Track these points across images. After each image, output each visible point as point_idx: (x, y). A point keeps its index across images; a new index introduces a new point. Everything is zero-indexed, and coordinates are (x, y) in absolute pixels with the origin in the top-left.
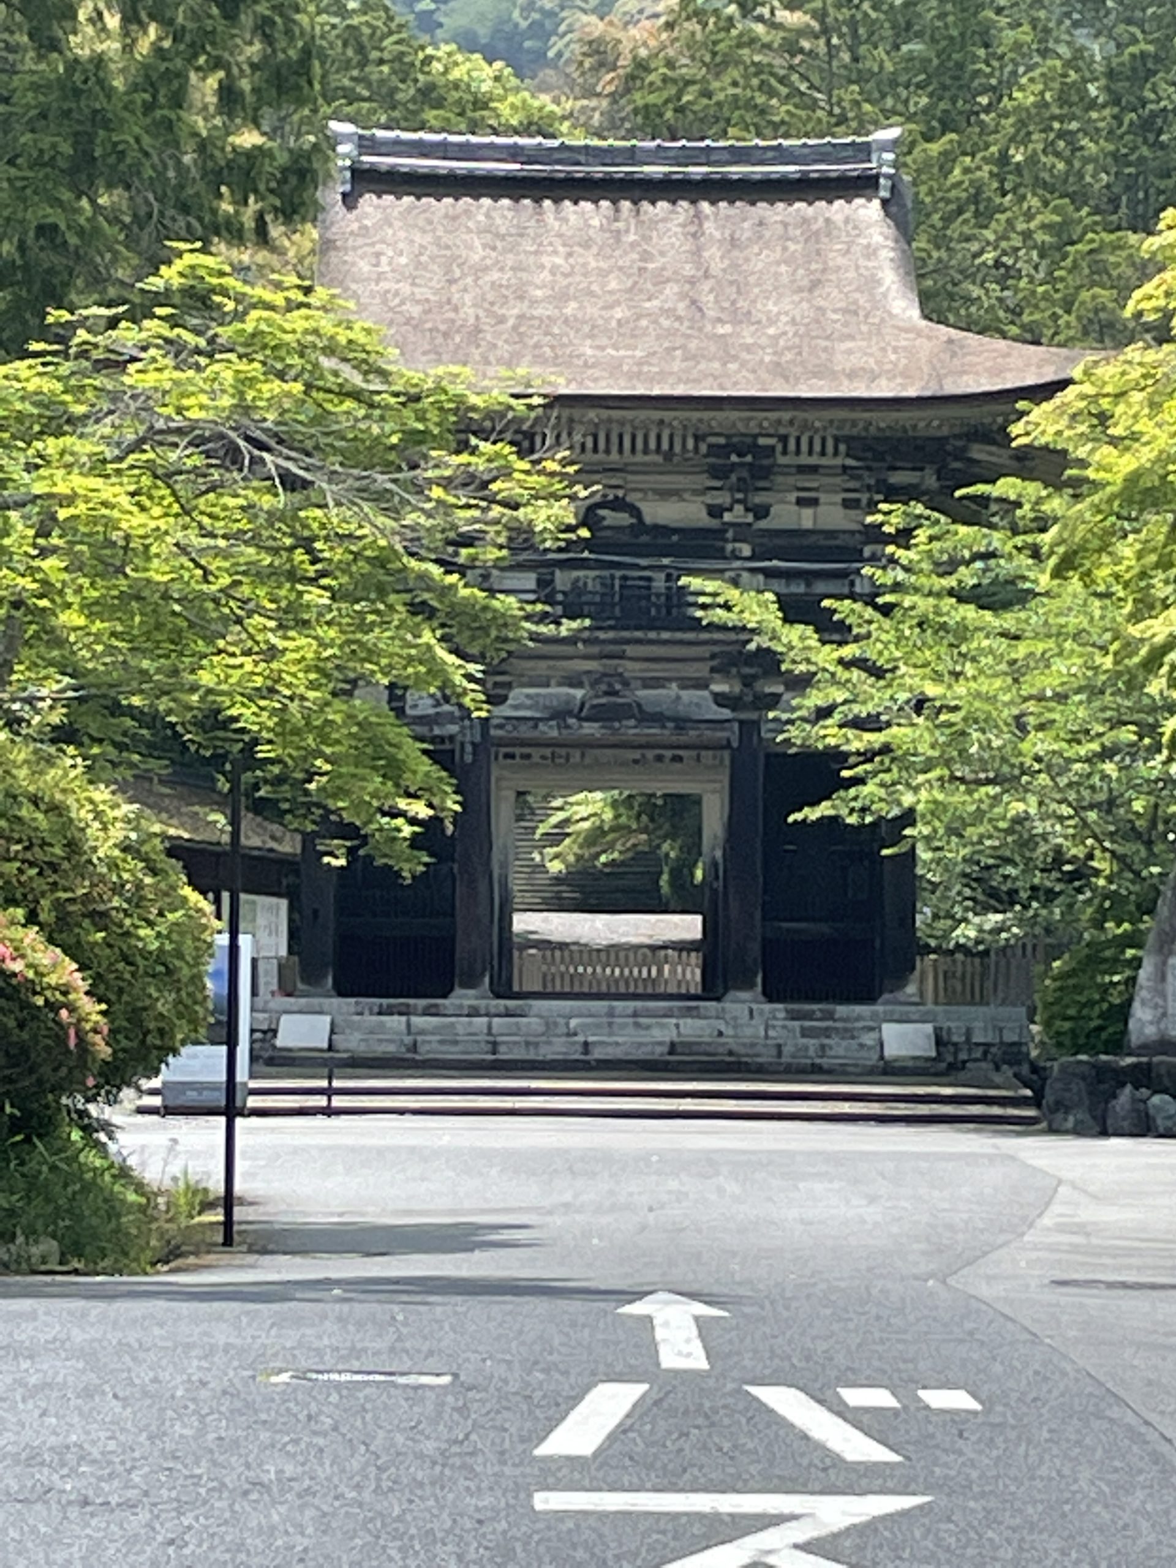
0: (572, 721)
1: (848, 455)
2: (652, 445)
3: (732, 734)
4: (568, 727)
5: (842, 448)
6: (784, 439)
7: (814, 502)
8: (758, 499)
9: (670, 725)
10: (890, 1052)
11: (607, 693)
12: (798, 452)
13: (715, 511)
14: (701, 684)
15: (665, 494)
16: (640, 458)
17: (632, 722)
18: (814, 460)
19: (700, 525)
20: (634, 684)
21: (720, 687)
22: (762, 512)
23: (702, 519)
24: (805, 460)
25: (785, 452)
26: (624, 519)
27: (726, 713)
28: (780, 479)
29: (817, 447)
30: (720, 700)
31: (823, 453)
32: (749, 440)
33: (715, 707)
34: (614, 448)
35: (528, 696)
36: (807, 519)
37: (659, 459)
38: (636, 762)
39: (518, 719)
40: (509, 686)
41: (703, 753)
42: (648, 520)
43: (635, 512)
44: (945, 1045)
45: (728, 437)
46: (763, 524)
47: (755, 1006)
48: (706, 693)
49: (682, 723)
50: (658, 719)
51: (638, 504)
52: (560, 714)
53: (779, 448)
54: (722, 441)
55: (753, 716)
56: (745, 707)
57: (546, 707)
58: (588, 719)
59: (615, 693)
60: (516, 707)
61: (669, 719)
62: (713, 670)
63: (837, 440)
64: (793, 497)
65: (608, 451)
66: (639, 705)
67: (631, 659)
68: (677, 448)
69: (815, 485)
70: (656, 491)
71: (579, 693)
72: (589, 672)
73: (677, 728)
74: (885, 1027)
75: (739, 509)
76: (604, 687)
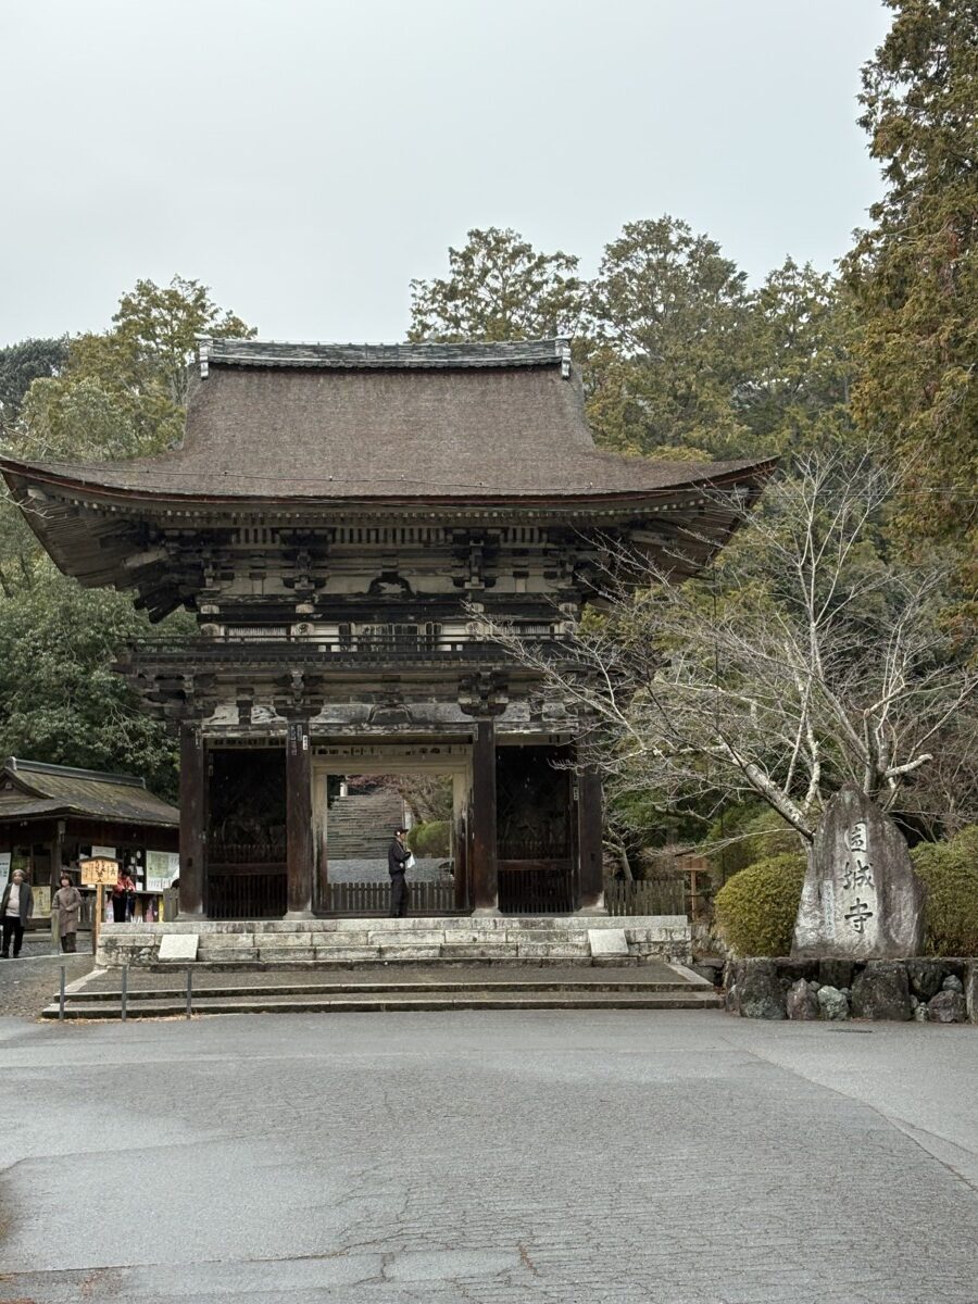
0: (365, 725)
1: (548, 541)
2: (416, 537)
3: (473, 731)
4: (362, 729)
5: (545, 536)
6: (505, 531)
7: (525, 575)
8: (487, 573)
9: (431, 727)
10: (596, 950)
11: (388, 706)
12: (515, 539)
13: (459, 582)
14: (453, 699)
15: (424, 572)
16: (407, 546)
17: (406, 725)
18: (525, 545)
19: (449, 591)
20: (406, 699)
21: (464, 701)
22: (490, 582)
23: (451, 588)
24: (519, 545)
25: (506, 540)
26: (396, 589)
27: (469, 718)
28: (503, 560)
29: (528, 536)
30: (466, 709)
31: (532, 540)
32: (481, 531)
33: (462, 714)
34: (390, 539)
35: (334, 709)
36: (520, 587)
37: (421, 546)
38: (408, 753)
39: (328, 724)
40: (321, 702)
41: (453, 747)
42: (414, 589)
43: (406, 584)
44: (632, 944)
45: (467, 529)
46: (491, 590)
47: (497, 919)
48: (456, 705)
49: (439, 725)
50: (423, 722)
51: (406, 578)
52: (356, 721)
53: (502, 537)
54: (463, 532)
55: (488, 719)
56: (483, 714)
57: (346, 716)
58: (374, 724)
59: (394, 706)
60: (326, 717)
61: (431, 723)
62: (461, 688)
63: (541, 531)
64: (510, 571)
65: (385, 541)
66: (410, 714)
67: (404, 682)
68: (433, 538)
69: (526, 563)
70: (419, 570)
71: (369, 707)
72: (375, 692)
73: (436, 728)
74: (590, 931)
75: (475, 580)
76: (386, 702)
